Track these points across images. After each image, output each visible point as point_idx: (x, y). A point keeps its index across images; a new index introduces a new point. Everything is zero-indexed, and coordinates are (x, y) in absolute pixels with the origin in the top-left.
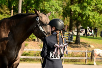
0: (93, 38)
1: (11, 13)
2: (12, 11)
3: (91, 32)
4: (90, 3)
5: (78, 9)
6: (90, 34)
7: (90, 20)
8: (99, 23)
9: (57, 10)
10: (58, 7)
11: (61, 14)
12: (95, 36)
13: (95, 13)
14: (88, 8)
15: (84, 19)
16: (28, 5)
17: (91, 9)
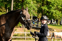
0: (56, 25)
1: (7, 11)
2: (7, 10)
3: (54, 22)
4: (53, 5)
5: (46, 9)
6: (54, 23)
7: (54, 15)
8: (59, 17)
9: (34, 9)
10: (34, 7)
11: (37, 11)
12: (57, 24)
13: (57, 11)
14: (52, 8)
15: (50, 14)
16: (17, 6)
17: (54, 8)
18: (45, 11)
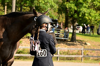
0: (90, 36)
5: (73, 6)
7: (87, 17)
10: (53, 3)
11: (57, 11)
13: (92, 10)
14: (84, 5)
15: (80, 16)
18: (71, 11)
